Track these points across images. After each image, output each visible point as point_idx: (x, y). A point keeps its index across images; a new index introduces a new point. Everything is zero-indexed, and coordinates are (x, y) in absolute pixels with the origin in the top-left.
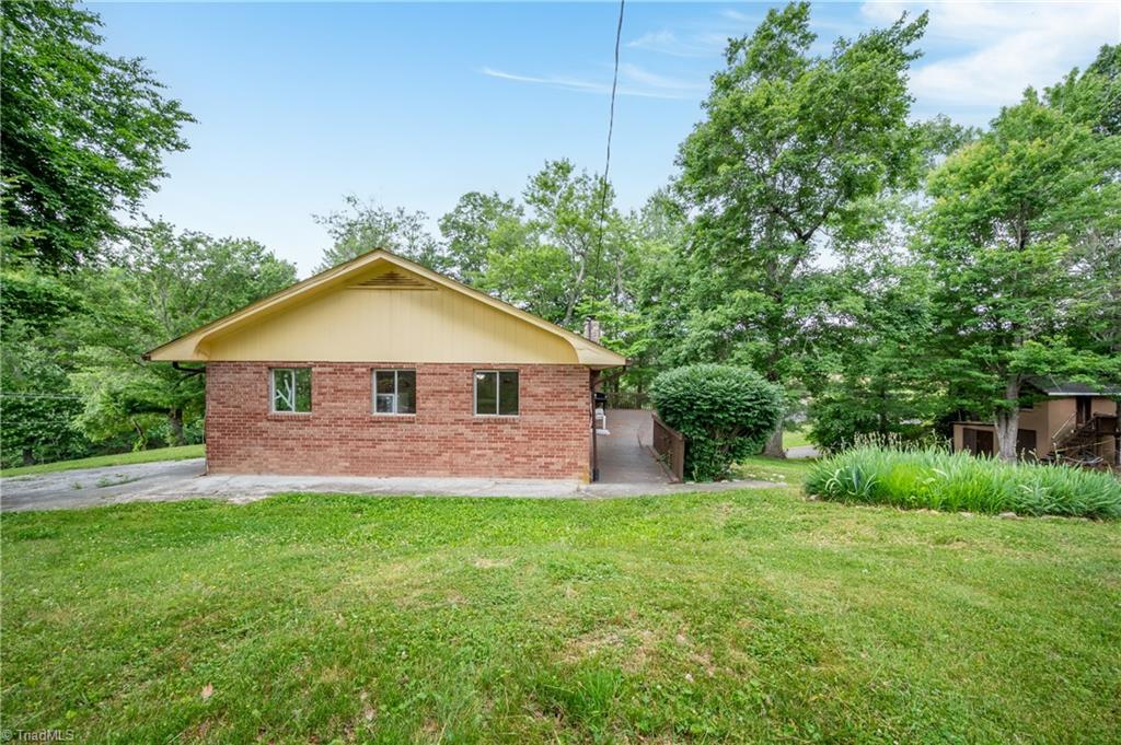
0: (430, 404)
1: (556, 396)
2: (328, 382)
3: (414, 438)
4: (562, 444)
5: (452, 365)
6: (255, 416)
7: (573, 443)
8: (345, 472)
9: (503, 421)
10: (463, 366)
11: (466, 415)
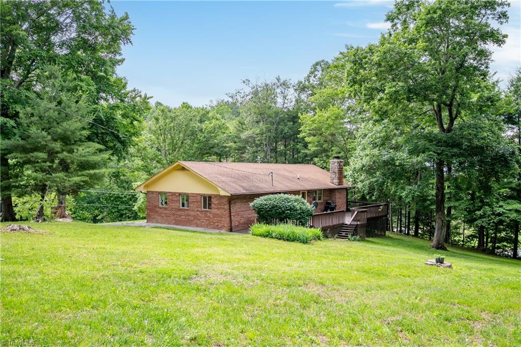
0: (192, 205)
1: (219, 204)
2: (170, 198)
3: (188, 215)
4: (221, 219)
5: (196, 194)
6: (156, 207)
7: (224, 219)
8: (174, 224)
9: (208, 211)
10: (199, 194)
11: (200, 209)
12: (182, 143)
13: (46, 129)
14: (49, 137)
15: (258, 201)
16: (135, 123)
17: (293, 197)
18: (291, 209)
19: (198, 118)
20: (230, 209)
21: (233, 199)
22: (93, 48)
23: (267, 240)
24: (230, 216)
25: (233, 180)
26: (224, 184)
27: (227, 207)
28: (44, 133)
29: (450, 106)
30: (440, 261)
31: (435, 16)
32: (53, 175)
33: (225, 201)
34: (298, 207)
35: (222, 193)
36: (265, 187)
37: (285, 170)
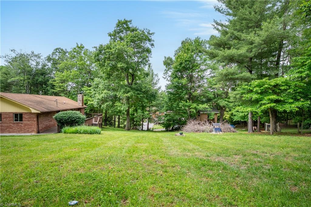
0: (4, 120)
1: (30, 118)
5: (9, 113)
7: (33, 127)
9: (20, 123)
10: (12, 113)
11: (12, 122)
15: (58, 115)
20: (38, 120)
21: (39, 115)
23: (77, 135)
24: (38, 124)
26: (33, 106)
33: (34, 116)
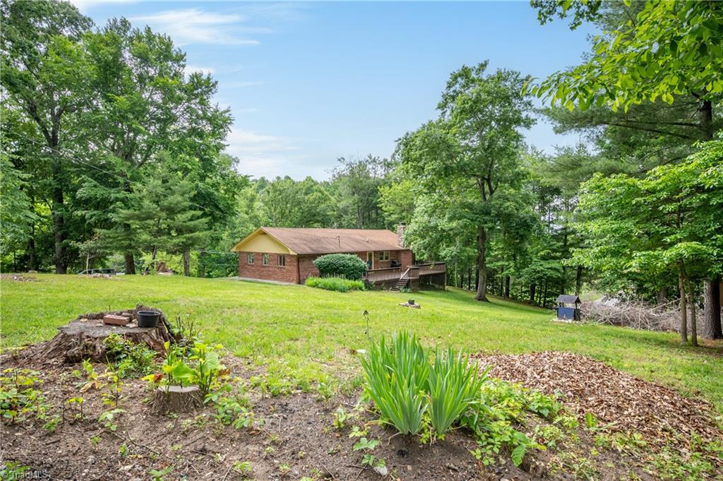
0: (271, 263)
2: (256, 257)
3: (269, 271)
4: (292, 274)
5: (274, 254)
6: (246, 264)
8: (258, 278)
9: (283, 268)
10: (276, 254)
11: (277, 266)
12: (290, 212)
13: (157, 202)
14: (159, 209)
15: (319, 259)
16: (235, 196)
17: (348, 256)
18: (344, 266)
19: (304, 191)
20: (298, 266)
21: (300, 258)
22: (201, 135)
24: (299, 272)
25: (305, 242)
26: (294, 246)
27: (295, 264)
28: (155, 206)
29: (488, 181)
30: (412, 302)
31: (467, 106)
32: (159, 238)
33: (294, 259)
34: (351, 264)
35: (292, 253)
36: (332, 248)
37: (359, 234)
